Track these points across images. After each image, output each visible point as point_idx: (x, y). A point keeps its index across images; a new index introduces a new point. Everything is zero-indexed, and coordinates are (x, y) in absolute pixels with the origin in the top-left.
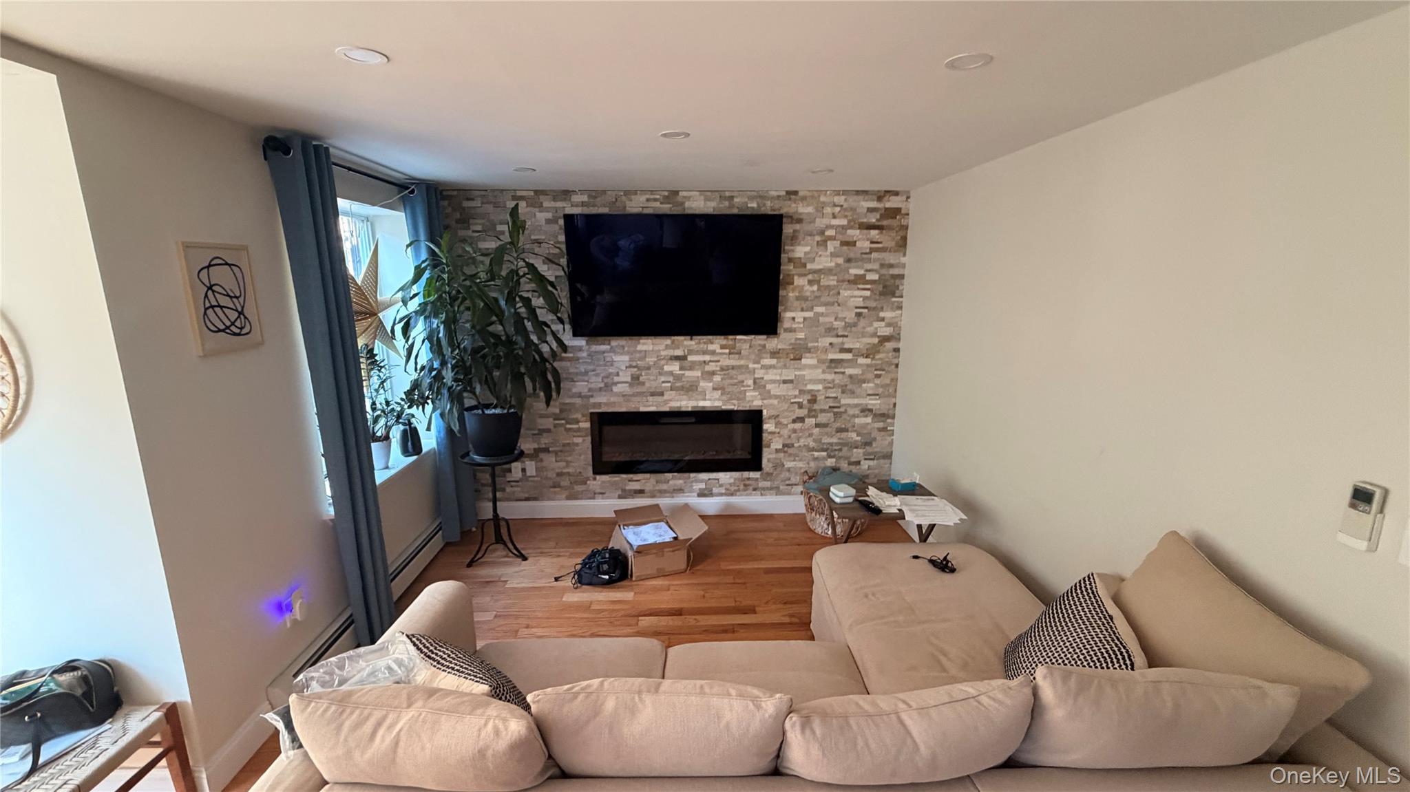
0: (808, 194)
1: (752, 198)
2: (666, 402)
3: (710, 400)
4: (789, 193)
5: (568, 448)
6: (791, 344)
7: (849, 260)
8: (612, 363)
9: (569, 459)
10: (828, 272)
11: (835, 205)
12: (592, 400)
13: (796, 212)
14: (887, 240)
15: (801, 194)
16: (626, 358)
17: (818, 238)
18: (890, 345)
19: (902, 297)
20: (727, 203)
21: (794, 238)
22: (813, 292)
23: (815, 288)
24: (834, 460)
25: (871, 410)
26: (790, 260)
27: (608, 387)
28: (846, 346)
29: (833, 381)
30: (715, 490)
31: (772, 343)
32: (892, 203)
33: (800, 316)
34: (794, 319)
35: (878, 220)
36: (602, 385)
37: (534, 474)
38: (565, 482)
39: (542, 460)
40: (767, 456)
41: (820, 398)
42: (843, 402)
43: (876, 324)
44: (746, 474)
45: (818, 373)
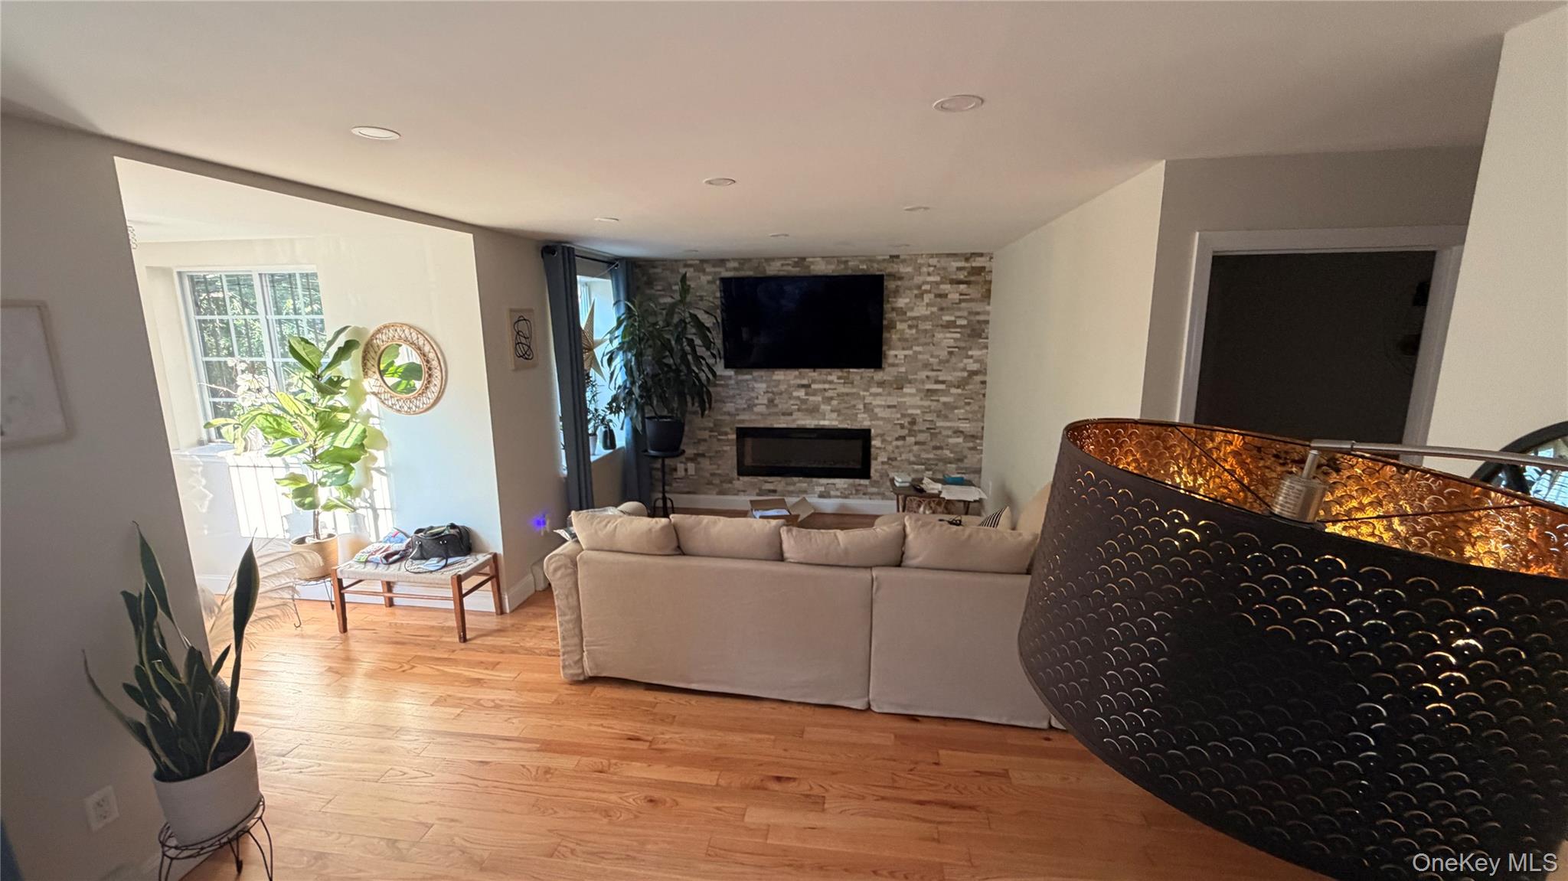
0: (908, 257)
1: (862, 262)
2: (794, 420)
3: (829, 420)
4: (892, 257)
5: (719, 454)
6: (894, 376)
7: (942, 309)
8: (753, 389)
9: (720, 462)
10: (925, 318)
11: (929, 266)
12: (738, 418)
13: (899, 272)
14: (974, 292)
15: (901, 257)
16: (764, 386)
17: (916, 292)
18: (978, 378)
19: (987, 338)
20: (842, 266)
21: (896, 292)
22: (912, 334)
23: (914, 331)
24: (931, 473)
25: (962, 432)
26: (893, 309)
27: (750, 407)
28: (940, 379)
29: (930, 406)
30: (832, 493)
31: (879, 376)
32: (978, 263)
33: (901, 354)
34: (896, 356)
35: (965, 277)
36: (745, 406)
37: (693, 473)
38: (716, 481)
39: (699, 463)
40: (875, 466)
41: (919, 420)
42: (938, 424)
43: (965, 361)
44: (857, 481)
45: (917, 401)
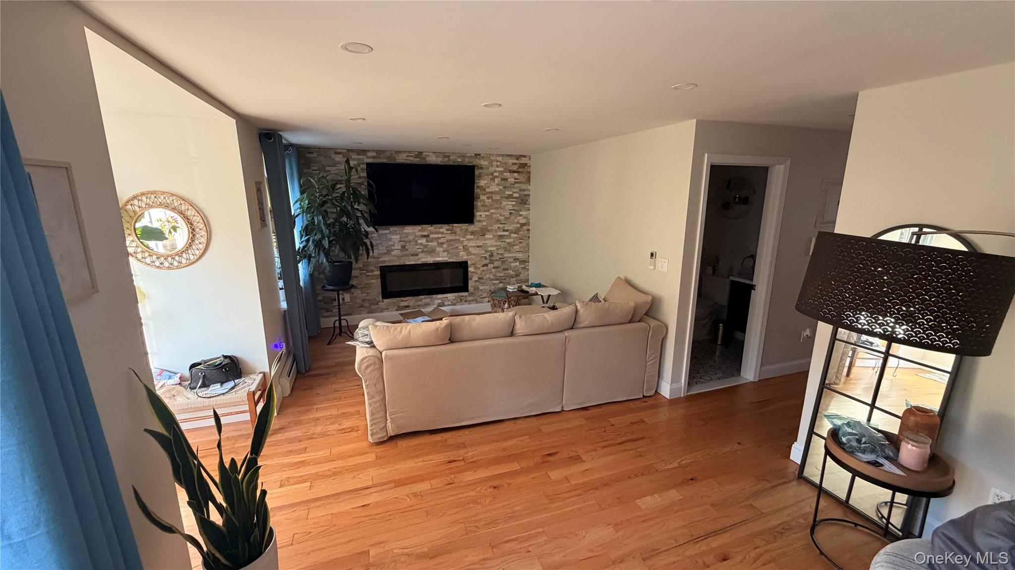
0: (485, 155)
1: (459, 157)
2: (419, 259)
3: (441, 257)
4: (476, 155)
5: (368, 286)
6: (480, 228)
7: (505, 187)
8: (391, 239)
9: (369, 291)
10: (496, 193)
11: (498, 161)
12: (380, 259)
13: (480, 164)
14: (522, 178)
15: (482, 155)
16: (398, 237)
17: (490, 177)
18: (525, 228)
19: (529, 205)
20: (446, 159)
21: (480, 177)
22: (489, 202)
23: (490, 200)
24: (502, 284)
25: (518, 259)
26: (478, 187)
27: (389, 252)
28: (506, 229)
29: (500, 245)
30: (446, 303)
31: (471, 228)
32: (523, 161)
33: (484, 214)
34: (481, 216)
35: (517, 169)
36: (386, 251)
37: (349, 301)
38: (366, 304)
39: (353, 293)
40: (471, 284)
41: (495, 254)
42: (505, 255)
43: (518, 218)
44: (461, 294)
45: (493, 242)
